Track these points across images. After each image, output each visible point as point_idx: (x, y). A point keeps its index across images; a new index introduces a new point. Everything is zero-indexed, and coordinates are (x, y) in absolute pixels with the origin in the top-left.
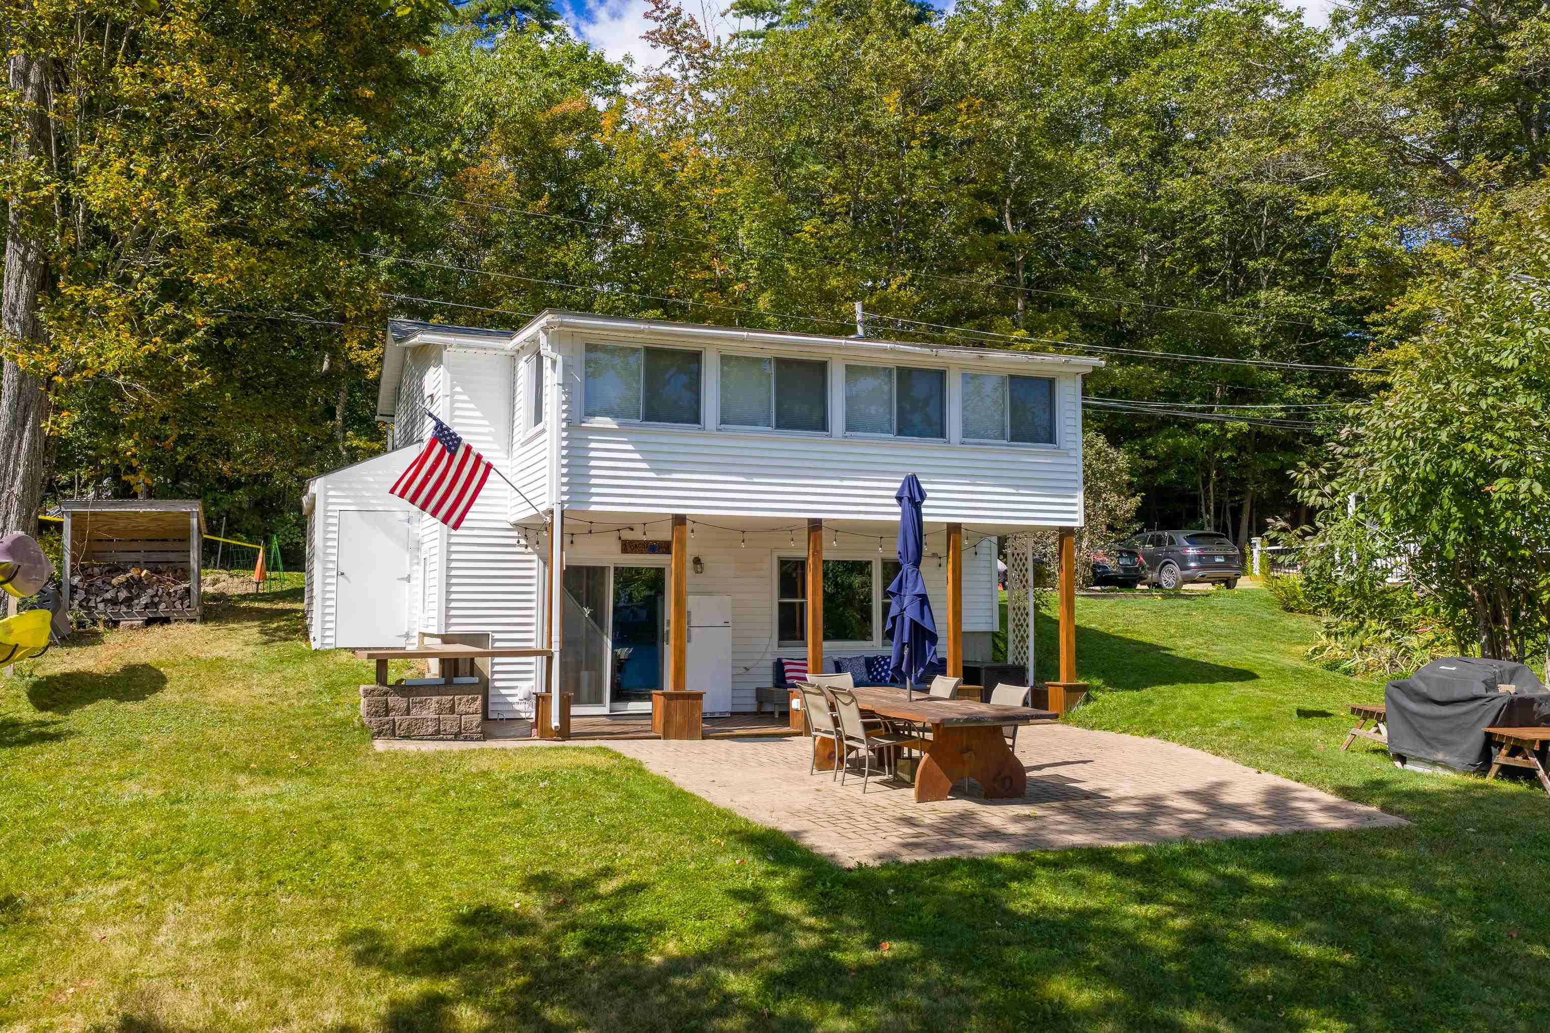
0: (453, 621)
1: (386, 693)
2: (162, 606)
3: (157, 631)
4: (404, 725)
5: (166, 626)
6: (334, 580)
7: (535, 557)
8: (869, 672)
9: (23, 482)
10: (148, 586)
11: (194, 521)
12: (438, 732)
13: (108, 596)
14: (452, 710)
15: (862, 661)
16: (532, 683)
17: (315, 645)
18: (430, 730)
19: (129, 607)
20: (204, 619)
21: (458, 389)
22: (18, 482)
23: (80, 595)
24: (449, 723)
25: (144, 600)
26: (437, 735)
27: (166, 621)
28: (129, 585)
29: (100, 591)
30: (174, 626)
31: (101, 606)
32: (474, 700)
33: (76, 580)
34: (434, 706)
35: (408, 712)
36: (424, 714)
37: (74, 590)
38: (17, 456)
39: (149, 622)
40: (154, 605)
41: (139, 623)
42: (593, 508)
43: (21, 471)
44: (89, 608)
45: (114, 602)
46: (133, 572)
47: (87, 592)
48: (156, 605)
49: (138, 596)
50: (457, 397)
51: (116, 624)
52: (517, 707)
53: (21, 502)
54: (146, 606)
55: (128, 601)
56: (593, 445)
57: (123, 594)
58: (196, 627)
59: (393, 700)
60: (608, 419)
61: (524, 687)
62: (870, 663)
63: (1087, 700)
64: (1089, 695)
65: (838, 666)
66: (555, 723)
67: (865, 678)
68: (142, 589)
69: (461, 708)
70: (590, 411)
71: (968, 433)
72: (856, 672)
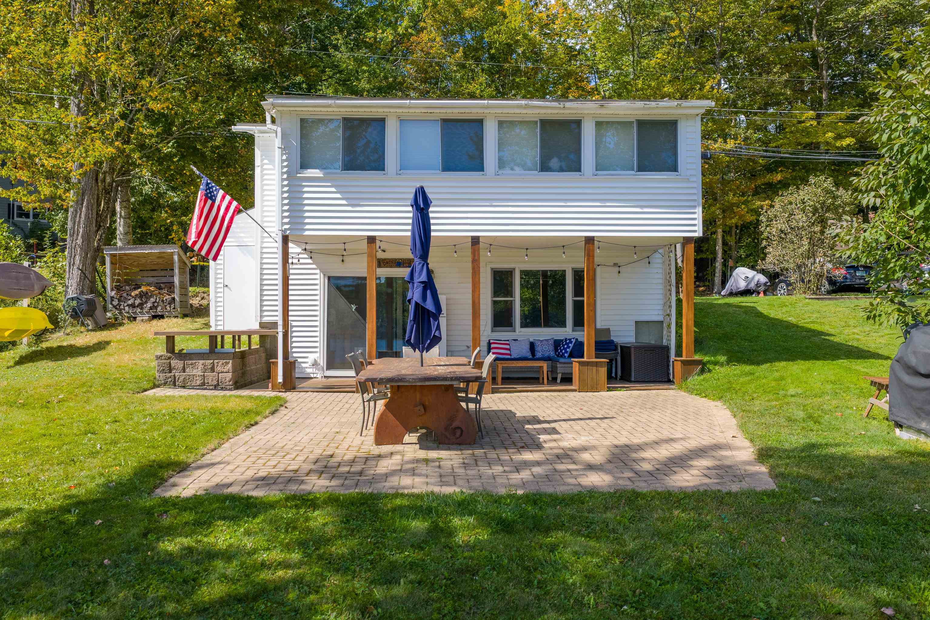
0: (265, 313)
1: (169, 358)
2: (159, 309)
3: (155, 322)
4: (182, 379)
5: (162, 320)
6: (222, 290)
8: (556, 350)
9: (82, 237)
10: (151, 296)
11: (176, 258)
12: (203, 384)
13: (130, 302)
14: (213, 370)
16: (317, 355)
18: (198, 383)
19: (142, 309)
20: (185, 316)
22: (79, 237)
23: (115, 302)
24: (211, 378)
25: (149, 305)
26: (203, 386)
27: (162, 317)
28: (141, 296)
29: (126, 299)
30: (166, 320)
31: (127, 308)
32: (227, 363)
33: (113, 293)
34: (201, 367)
35: (184, 370)
36: (195, 372)
37: (112, 298)
38: (79, 222)
39: (154, 317)
40: (154, 307)
41: (146, 317)
43: (81, 230)
44: (121, 310)
45: (133, 306)
46: (144, 289)
47: (119, 300)
48: (156, 308)
49: (146, 302)
51: (135, 319)
52: (309, 371)
53: (81, 249)
54: (151, 308)
55: (141, 305)
56: (306, 189)
57: (138, 302)
58: (178, 321)
59: (174, 362)
60: (317, 171)
61: (312, 357)
62: (557, 344)
63: (702, 371)
64: (704, 368)
65: (532, 346)
66: (280, 380)
67: (552, 354)
68: (148, 298)
69: (218, 369)
70: (304, 166)
71: (600, 167)
72: (545, 350)
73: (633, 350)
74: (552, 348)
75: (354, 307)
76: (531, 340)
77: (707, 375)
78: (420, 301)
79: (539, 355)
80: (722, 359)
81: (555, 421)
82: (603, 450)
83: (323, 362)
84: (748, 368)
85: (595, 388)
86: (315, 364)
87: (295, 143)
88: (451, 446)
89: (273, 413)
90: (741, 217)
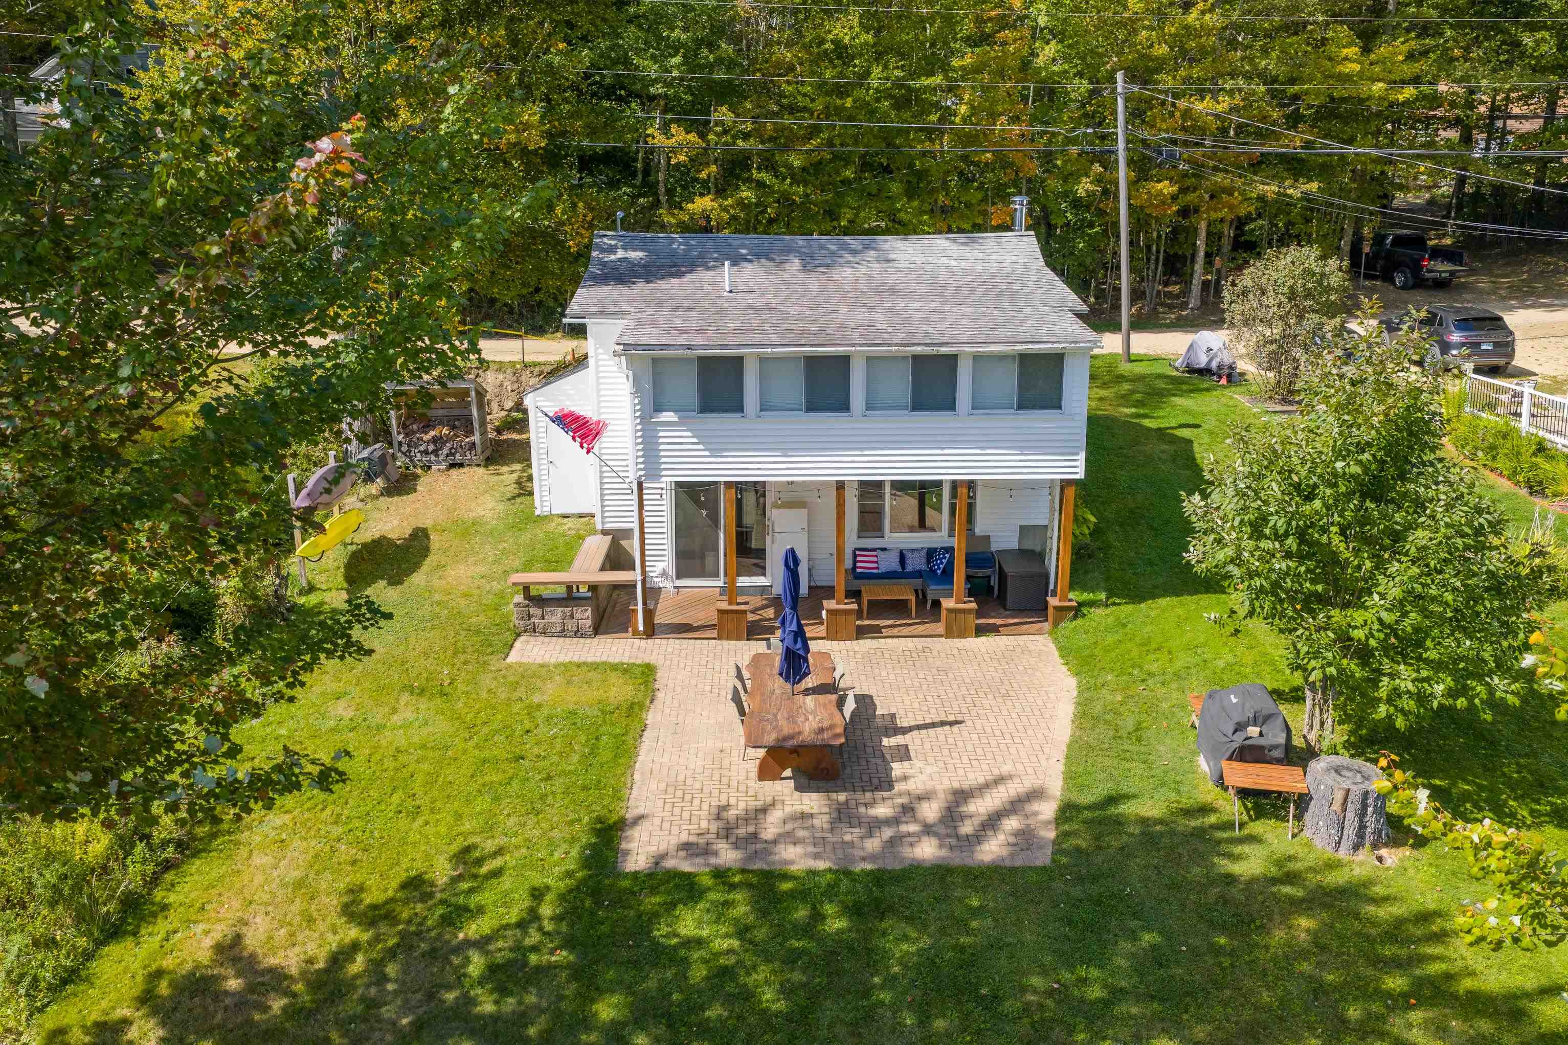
0: (609, 519)
1: (528, 605)
2: (458, 456)
3: (454, 472)
4: (541, 626)
5: (462, 470)
6: (546, 467)
8: (928, 562)
10: (446, 441)
11: (473, 394)
12: (563, 631)
13: (422, 448)
14: (572, 617)
15: (924, 553)
16: (665, 564)
17: (537, 512)
18: (558, 630)
19: (437, 456)
20: (488, 463)
21: (598, 350)
23: (405, 448)
24: (570, 624)
25: (445, 451)
26: (563, 634)
27: (461, 465)
28: (434, 440)
29: (416, 445)
30: (466, 469)
31: (419, 455)
32: (586, 610)
33: (401, 438)
34: (560, 614)
35: (543, 617)
36: (554, 619)
37: (400, 444)
39: (453, 466)
40: (451, 454)
41: (443, 466)
42: (664, 479)
44: (411, 457)
45: (426, 452)
46: (437, 432)
47: (409, 446)
48: (454, 455)
49: (441, 448)
51: (429, 468)
52: (657, 580)
54: (448, 455)
55: (435, 452)
57: (431, 448)
58: (481, 471)
61: (660, 566)
62: (931, 553)
63: (1075, 617)
64: (1078, 611)
65: (903, 556)
66: (641, 628)
67: (924, 567)
68: (444, 443)
69: (578, 616)
70: (658, 409)
71: (976, 406)
72: (916, 563)
73: (1009, 577)
74: (924, 560)
75: (704, 513)
76: (903, 547)
77: (1079, 621)
78: (791, 646)
79: (909, 568)
80: (1102, 596)
81: (910, 729)
83: (672, 571)
84: (1126, 610)
85: (961, 635)
86: (664, 574)
87: (648, 386)
88: (822, 784)
89: (652, 701)
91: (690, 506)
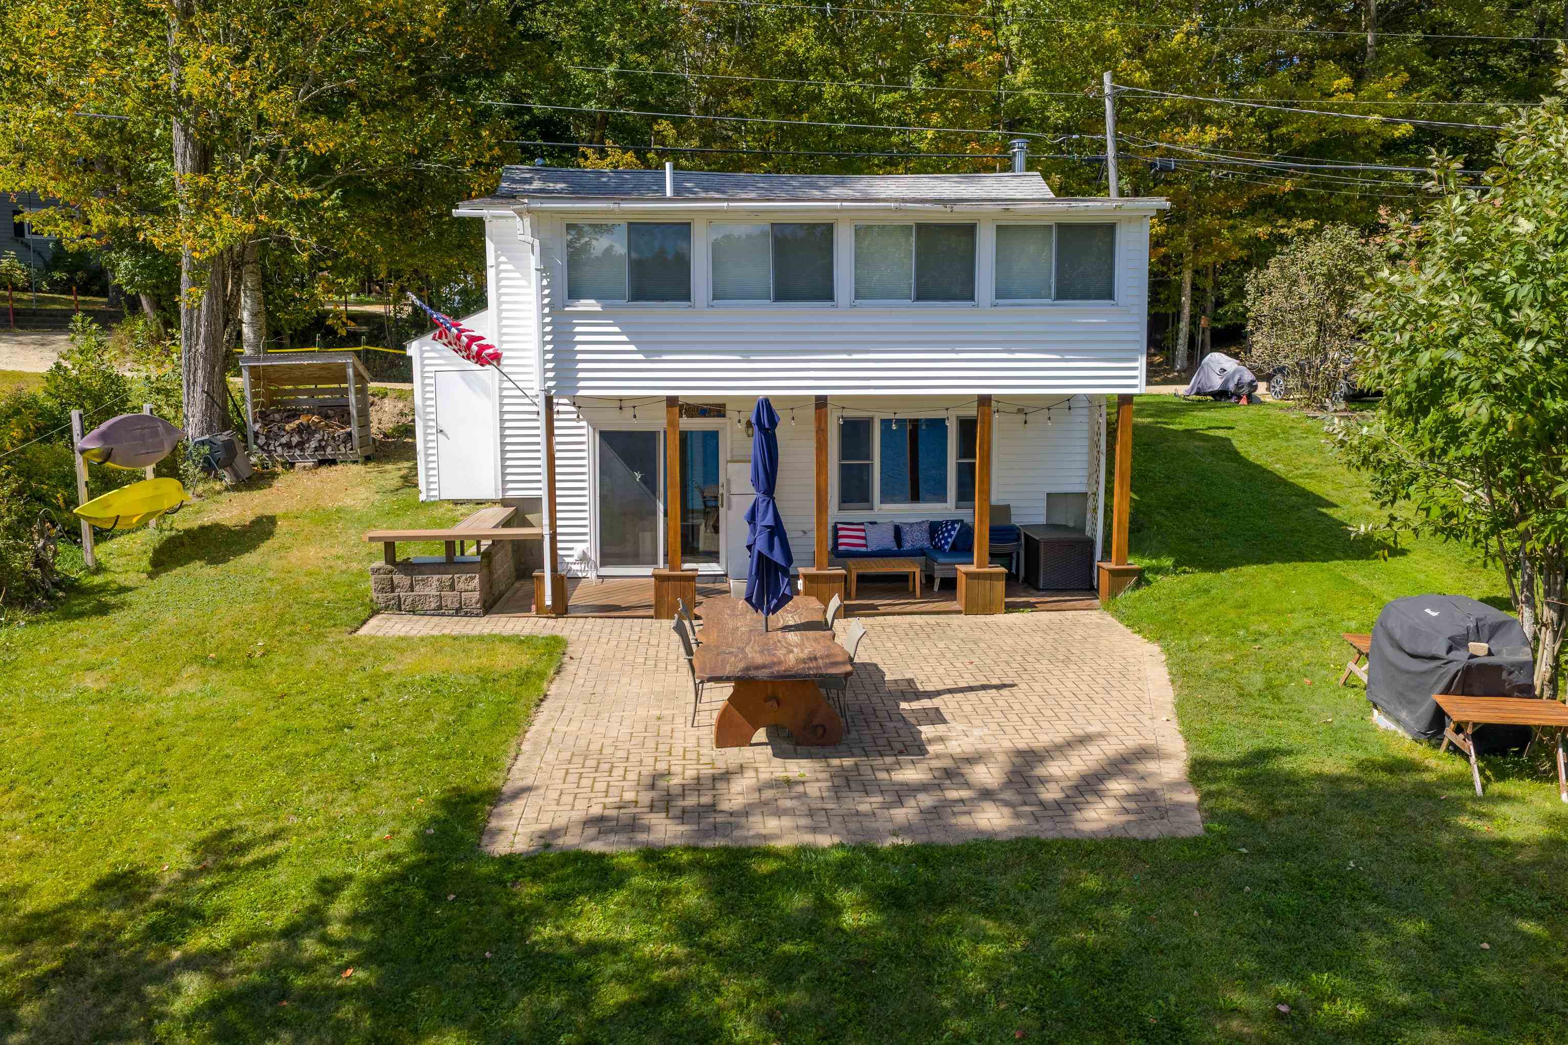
0: (510, 486)
1: (391, 572)
2: (329, 450)
3: (324, 471)
4: (409, 600)
5: (334, 468)
6: (433, 437)
7: (584, 423)
8: (932, 538)
9: (205, 341)
10: (315, 432)
11: (350, 371)
12: (440, 607)
13: (284, 440)
14: (452, 588)
15: (926, 526)
16: (587, 545)
17: (422, 497)
18: (433, 605)
19: (302, 450)
20: (368, 459)
21: (502, 259)
22: (201, 341)
23: (262, 440)
24: (450, 599)
25: (313, 444)
26: (439, 611)
27: (333, 462)
28: (300, 430)
29: (277, 437)
30: (340, 467)
31: (279, 449)
32: (473, 578)
33: (257, 427)
34: (435, 584)
35: (412, 588)
36: (427, 591)
37: (256, 435)
38: (199, 317)
39: (322, 463)
40: (320, 448)
41: (310, 463)
42: (581, 393)
43: (202, 330)
44: (269, 452)
45: (288, 446)
46: (303, 420)
47: (267, 437)
48: (324, 448)
49: (308, 440)
50: (502, 267)
51: (292, 465)
52: (575, 567)
53: (205, 359)
54: (316, 449)
55: (301, 445)
57: (295, 439)
58: (359, 468)
59: (398, 578)
60: (592, 301)
61: (579, 548)
62: (934, 528)
63: (1138, 585)
64: (1141, 578)
65: (898, 531)
66: (548, 602)
67: (927, 544)
68: (312, 434)
71: (1002, 293)
72: (916, 539)
73: (1042, 545)
74: (926, 535)
75: (638, 476)
76: (897, 521)
77: (1144, 591)
78: (765, 551)
79: (907, 546)
80: (1168, 562)
81: (938, 693)
82: (1001, 758)
83: (594, 555)
84: (1203, 578)
85: (988, 610)
86: (584, 558)
87: (560, 262)
90: (1222, 252)
91: (619, 466)
